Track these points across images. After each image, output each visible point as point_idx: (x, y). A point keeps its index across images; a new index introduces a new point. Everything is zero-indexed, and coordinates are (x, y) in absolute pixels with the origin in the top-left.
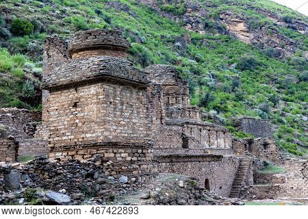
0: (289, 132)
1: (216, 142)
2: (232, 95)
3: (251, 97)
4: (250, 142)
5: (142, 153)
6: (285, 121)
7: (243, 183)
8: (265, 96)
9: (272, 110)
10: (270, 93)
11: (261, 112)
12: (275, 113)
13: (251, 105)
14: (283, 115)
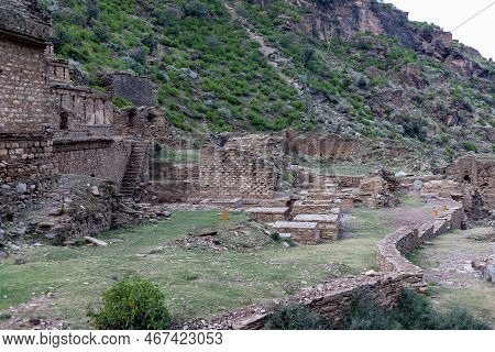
0: (172, 95)
1: (93, 115)
2: (89, 32)
3: (116, 35)
4: (131, 113)
5: (40, 147)
6: (167, 78)
7: (138, 178)
8: (136, 34)
9: (149, 59)
10: (143, 31)
11: (134, 63)
12: (152, 63)
13: (118, 50)
14: (162, 68)
